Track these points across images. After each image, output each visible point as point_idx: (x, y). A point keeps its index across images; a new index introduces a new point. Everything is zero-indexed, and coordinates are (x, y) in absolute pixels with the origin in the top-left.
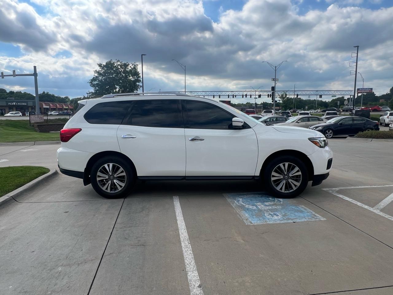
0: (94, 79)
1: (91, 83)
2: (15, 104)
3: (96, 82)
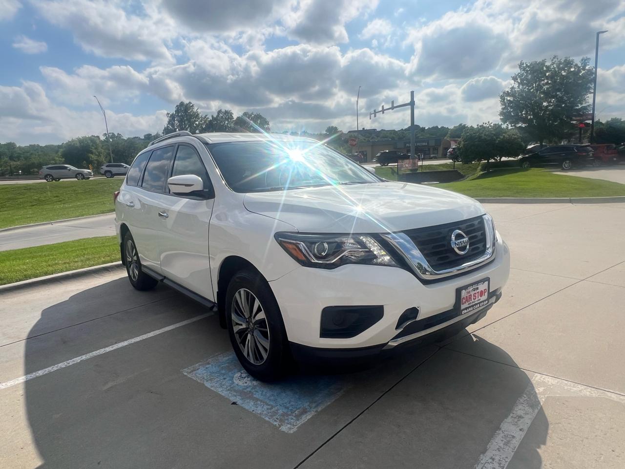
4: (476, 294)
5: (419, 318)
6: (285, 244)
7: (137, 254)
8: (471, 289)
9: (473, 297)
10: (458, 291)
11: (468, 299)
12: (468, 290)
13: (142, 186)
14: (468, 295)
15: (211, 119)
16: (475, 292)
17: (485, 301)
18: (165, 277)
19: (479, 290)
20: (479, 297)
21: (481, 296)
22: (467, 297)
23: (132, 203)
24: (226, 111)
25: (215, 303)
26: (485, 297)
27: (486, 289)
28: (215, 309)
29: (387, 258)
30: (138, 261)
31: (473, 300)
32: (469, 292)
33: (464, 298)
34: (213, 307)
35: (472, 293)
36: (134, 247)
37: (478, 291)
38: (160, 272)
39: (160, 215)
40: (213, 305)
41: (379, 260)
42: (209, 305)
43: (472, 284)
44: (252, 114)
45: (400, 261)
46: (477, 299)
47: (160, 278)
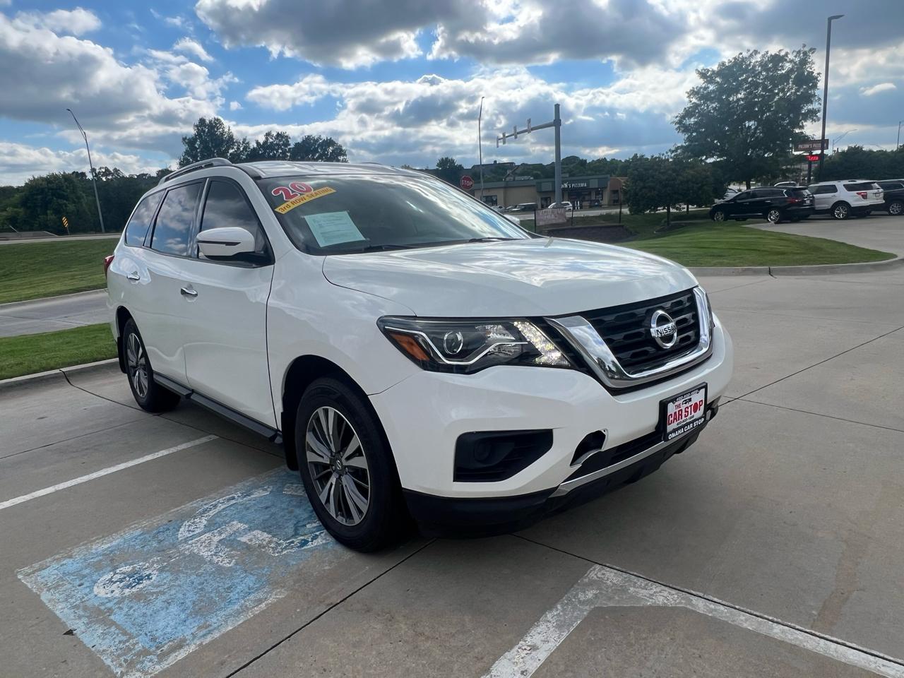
0: (688, 113)
1: (680, 122)
2: (566, 186)
3: (693, 120)
4: (688, 407)
5: (606, 446)
6: (394, 336)
7: (145, 354)
8: (680, 401)
9: (684, 414)
10: (663, 406)
11: (678, 416)
12: (677, 403)
13: (151, 247)
14: (677, 411)
15: (255, 146)
16: (688, 405)
17: (700, 418)
18: (193, 391)
19: (692, 403)
20: (693, 412)
21: (695, 411)
22: (675, 413)
23: (135, 273)
24: (278, 133)
25: (278, 430)
26: (700, 413)
27: (702, 401)
28: (279, 440)
29: (556, 355)
30: (147, 367)
31: (684, 418)
32: (678, 406)
33: (671, 415)
34: (273, 438)
35: (683, 407)
36: (140, 344)
37: (690, 403)
38: (185, 382)
39: (183, 292)
40: (273, 433)
41: (543, 359)
42: (269, 434)
43: (683, 394)
44: (320, 138)
45: (576, 360)
46: (689, 416)
47: (185, 392)
